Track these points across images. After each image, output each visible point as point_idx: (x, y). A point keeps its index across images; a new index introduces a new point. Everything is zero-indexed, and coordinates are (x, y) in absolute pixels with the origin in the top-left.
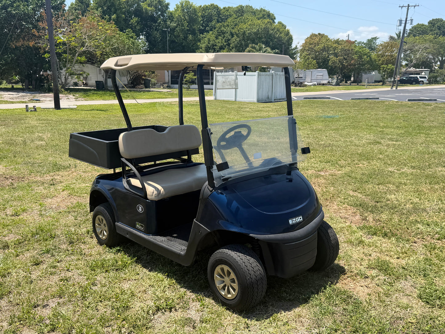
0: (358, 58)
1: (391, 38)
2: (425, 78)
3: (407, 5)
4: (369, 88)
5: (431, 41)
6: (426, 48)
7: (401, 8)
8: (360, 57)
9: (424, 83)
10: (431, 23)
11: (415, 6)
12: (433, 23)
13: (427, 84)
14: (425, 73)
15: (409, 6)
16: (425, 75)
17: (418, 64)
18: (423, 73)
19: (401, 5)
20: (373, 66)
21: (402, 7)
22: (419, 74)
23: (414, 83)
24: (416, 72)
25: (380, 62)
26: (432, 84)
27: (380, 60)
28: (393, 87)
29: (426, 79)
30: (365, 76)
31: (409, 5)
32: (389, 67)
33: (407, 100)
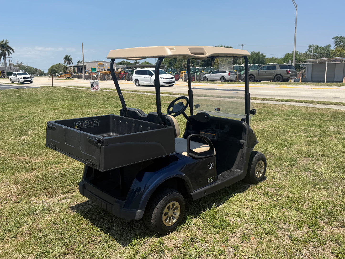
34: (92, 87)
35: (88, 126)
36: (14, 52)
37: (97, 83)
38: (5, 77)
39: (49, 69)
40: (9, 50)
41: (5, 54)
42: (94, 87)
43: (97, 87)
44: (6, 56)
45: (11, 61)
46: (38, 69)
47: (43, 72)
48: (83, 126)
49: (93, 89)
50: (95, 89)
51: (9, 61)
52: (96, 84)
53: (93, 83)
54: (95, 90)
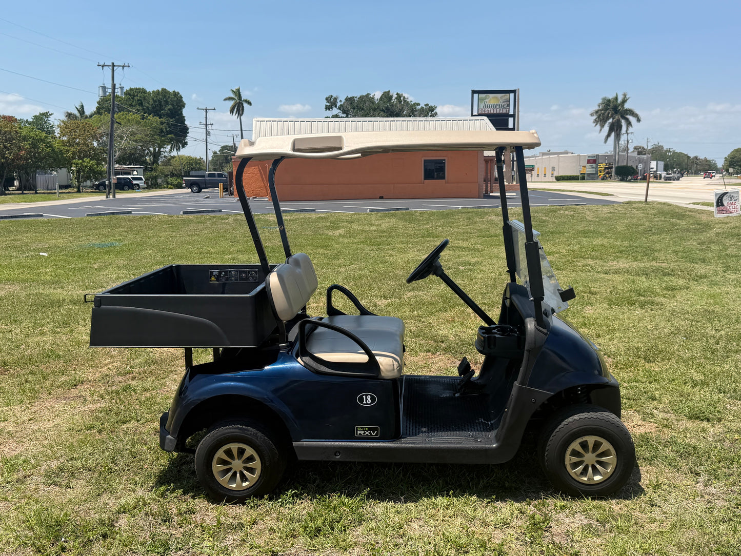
0: (31, 148)
1: (69, 115)
2: (141, 179)
3: (111, 64)
4: (63, 198)
5: (138, 123)
6: (133, 134)
7: (101, 67)
8: (34, 146)
9: (141, 187)
10: (130, 94)
11: (123, 67)
12: (132, 94)
13: (144, 188)
14: (137, 171)
15: (113, 65)
16: (137, 175)
17: (124, 158)
18: (135, 173)
19: (102, 63)
20: (58, 160)
21: (103, 66)
22: (129, 174)
23: (126, 188)
24: (123, 170)
25: (70, 154)
26: (152, 188)
27: (68, 151)
28: (109, 194)
29: (143, 181)
30: (40, 178)
31: (113, 63)
32: (85, 164)
33: (181, 213)
34: (718, 205)
35: (236, 280)
36: (639, 120)
37: (735, 195)
38: (610, 177)
39: (726, 158)
40: (628, 117)
41: (620, 127)
42: (723, 205)
43: (731, 207)
44: (621, 130)
45: (630, 141)
46: (702, 157)
47: (714, 164)
48: (227, 279)
49: (720, 212)
50: (727, 211)
51: (626, 142)
52: (731, 198)
53: (723, 197)
54: (726, 215)
